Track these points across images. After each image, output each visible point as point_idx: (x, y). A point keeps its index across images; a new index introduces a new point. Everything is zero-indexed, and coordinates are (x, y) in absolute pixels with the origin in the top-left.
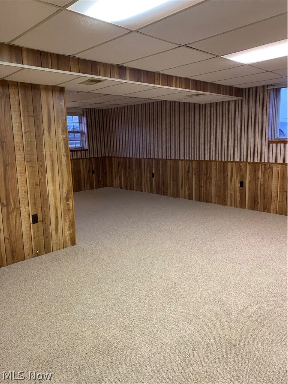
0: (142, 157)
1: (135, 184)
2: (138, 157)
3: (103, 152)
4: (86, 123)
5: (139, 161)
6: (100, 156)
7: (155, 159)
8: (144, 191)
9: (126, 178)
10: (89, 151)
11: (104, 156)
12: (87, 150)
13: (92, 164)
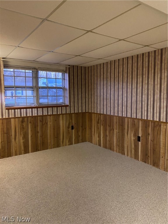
0: (124, 115)
1: (115, 144)
2: (120, 115)
3: (84, 108)
4: (68, 79)
5: (122, 120)
6: (80, 111)
7: (142, 119)
8: (126, 153)
9: (105, 136)
10: (69, 107)
11: (84, 111)
12: (68, 106)
13: (72, 119)
